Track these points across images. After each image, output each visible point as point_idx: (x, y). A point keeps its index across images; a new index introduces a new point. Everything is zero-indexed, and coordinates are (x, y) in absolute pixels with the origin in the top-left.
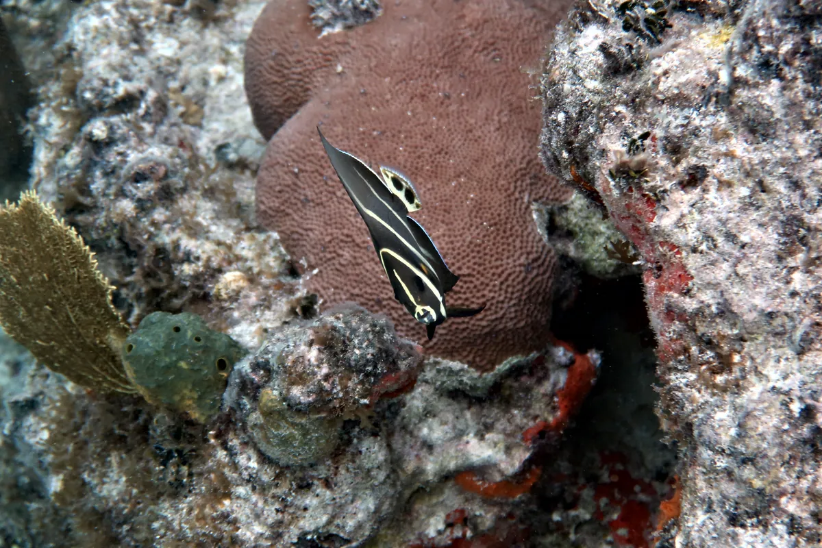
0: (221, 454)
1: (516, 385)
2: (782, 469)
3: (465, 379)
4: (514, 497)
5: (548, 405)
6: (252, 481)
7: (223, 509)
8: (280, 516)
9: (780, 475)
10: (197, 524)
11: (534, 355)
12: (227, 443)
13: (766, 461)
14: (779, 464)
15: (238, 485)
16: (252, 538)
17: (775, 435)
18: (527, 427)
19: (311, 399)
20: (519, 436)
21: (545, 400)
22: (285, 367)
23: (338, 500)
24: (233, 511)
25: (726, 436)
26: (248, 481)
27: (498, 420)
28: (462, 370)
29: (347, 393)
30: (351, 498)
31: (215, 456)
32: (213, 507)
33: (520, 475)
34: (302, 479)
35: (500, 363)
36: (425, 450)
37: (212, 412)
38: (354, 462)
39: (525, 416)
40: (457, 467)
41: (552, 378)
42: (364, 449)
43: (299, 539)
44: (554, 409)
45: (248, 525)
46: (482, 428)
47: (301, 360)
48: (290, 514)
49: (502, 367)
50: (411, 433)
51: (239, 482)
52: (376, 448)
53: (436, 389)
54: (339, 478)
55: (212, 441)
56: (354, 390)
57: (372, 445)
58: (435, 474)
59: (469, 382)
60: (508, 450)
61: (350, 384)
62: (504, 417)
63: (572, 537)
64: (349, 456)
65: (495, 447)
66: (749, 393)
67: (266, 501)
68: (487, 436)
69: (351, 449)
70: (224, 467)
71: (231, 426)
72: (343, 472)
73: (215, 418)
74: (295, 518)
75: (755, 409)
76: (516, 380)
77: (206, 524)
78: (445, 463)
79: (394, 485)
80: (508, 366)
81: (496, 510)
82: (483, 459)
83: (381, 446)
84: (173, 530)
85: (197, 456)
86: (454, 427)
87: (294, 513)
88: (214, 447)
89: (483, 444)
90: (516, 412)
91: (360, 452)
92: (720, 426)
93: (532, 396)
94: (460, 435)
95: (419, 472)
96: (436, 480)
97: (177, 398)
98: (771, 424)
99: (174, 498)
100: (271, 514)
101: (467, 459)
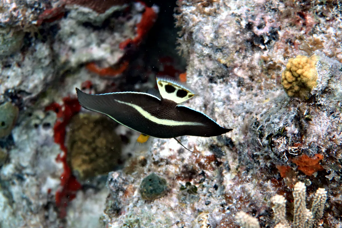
2: (236, 54)
9: (234, 57)
13: (228, 50)
14: (234, 52)
17: (233, 37)
25: (209, 38)
66: (221, 16)
75: (223, 24)
92: (206, 33)
98: (231, 31)
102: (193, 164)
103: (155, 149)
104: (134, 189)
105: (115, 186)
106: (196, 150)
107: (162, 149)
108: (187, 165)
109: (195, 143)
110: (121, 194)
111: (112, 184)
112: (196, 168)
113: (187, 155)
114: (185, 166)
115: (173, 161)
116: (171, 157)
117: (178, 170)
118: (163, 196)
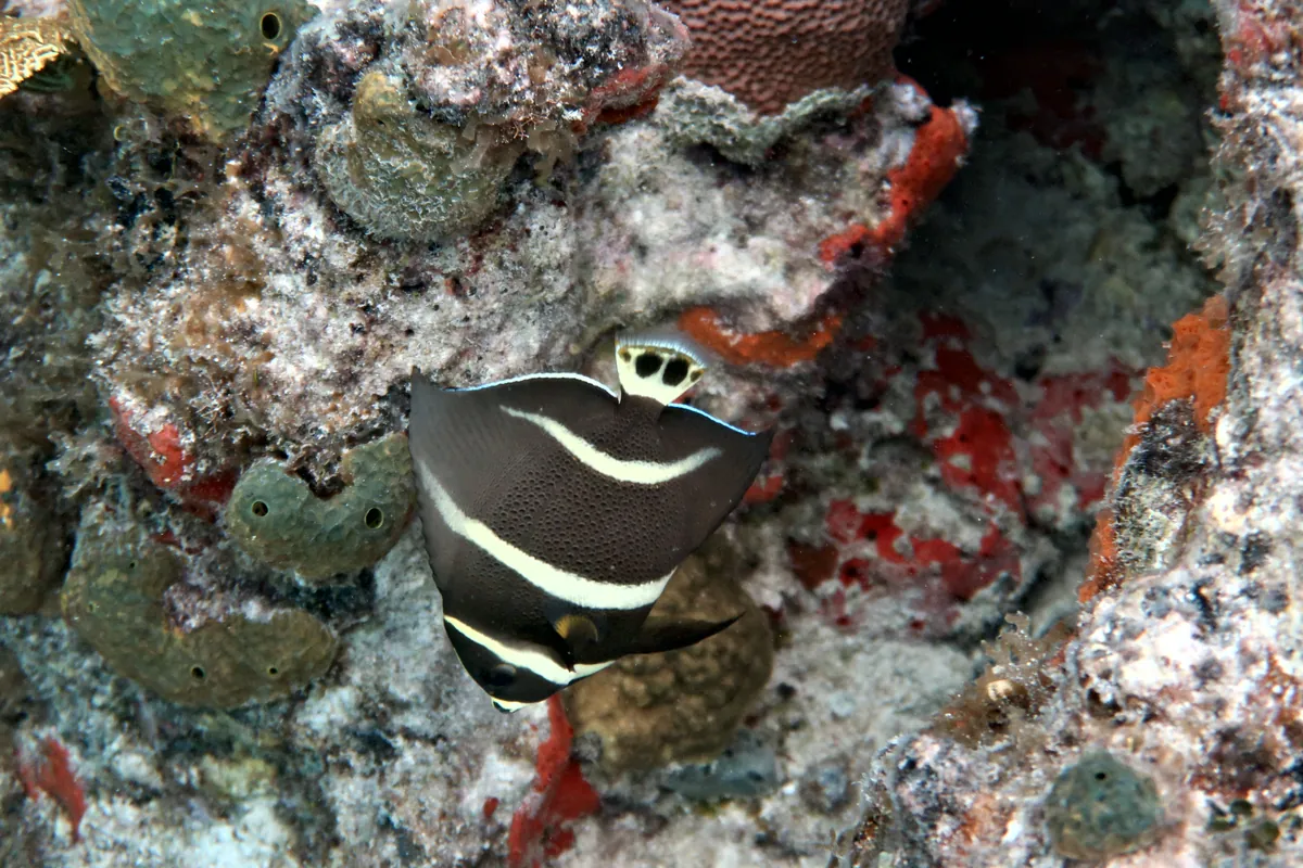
0: (249, 208)
1: (816, 148)
3: (726, 123)
4: (785, 366)
5: (871, 195)
6: (311, 267)
7: (244, 316)
8: (358, 339)
10: (189, 341)
11: (861, 91)
12: (263, 188)
15: (278, 272)
16: (299, 378)
18: (830, 233)
19: (470, 97)
20: (813, 247)
21: (867, 184)
22: (421, 27)
23: (473, 322)
24: (262, 323)
26: (301, 265)
27: (775, 213)
28: (724, 104)
29: (541, 94)
30: (498, 321)
31: (234, 211)
32: (222, 311)
33: (805, 324)
34: (409, 272)
35: (796, 101)
36: (633, 253)
37: (239, 123)
38: (514, 250)
39: (827, 212)
40: (689, 295)
41: (886, 143)
42: (535, 228)
43: (391, 389)
44: (882, 205)
45: (292, 352)
46: (743, 225)
47: (458, 15)
48: (378, 338)
49: (799, 109)
50: (612, 217)
51: (280, 266)
52: (558, 229)
53: (667, 139)
54: (483, 278)
55: (233, 180)
56: (556, 90)
57: (551, 222)
58: (649, 304)
59: (735, 128)
60: (790, 270)
61: (549, 76)
62: (786, 208)
63: (864, 463)
64: (506, 237)
65: (766, 263)
67: (332, 308)
68: (753, 241)
69: (513, 224)
70: (252, 234)
71: (275, 154)
72: (491, 267)
73: (243, 135)
74: (387, 347)
76: (819, 141)
77: (206, 341)
78: (669, 285)
79: (577, 310)
80: (809, 108)
81: (747, 387)
82: (743, 284)
83: (566, 227)
84: (135, 349)
85: (200, 207)
86: (692, 217)
87: (386, 337)
88: (235, 193)
89: (743, 254)
90: (809, 202)
91: (528, 232)
93: (844, 173)
94: (701, 233)
95: (618, 295)
96: (648, 313)
97: (169, 86)
99: (142, 290)
100: (341, 332)
101: (710, 280)
102: (1263, 728)
103: (1099, 654)
104: (1006, 812)
105: (922, 792)
106: (1279, 669)
107: (1130, 656)
108: (1238, 729)
109: (1273, 643)
110: (944, 827)
111: (912, 785)
112: (1276, 745)
113: (1236, 688)
114: (1226, 736)
115: (1176, 709)
116: (1168, 692)
117: (1198, 747)
118: (1147, 850)
